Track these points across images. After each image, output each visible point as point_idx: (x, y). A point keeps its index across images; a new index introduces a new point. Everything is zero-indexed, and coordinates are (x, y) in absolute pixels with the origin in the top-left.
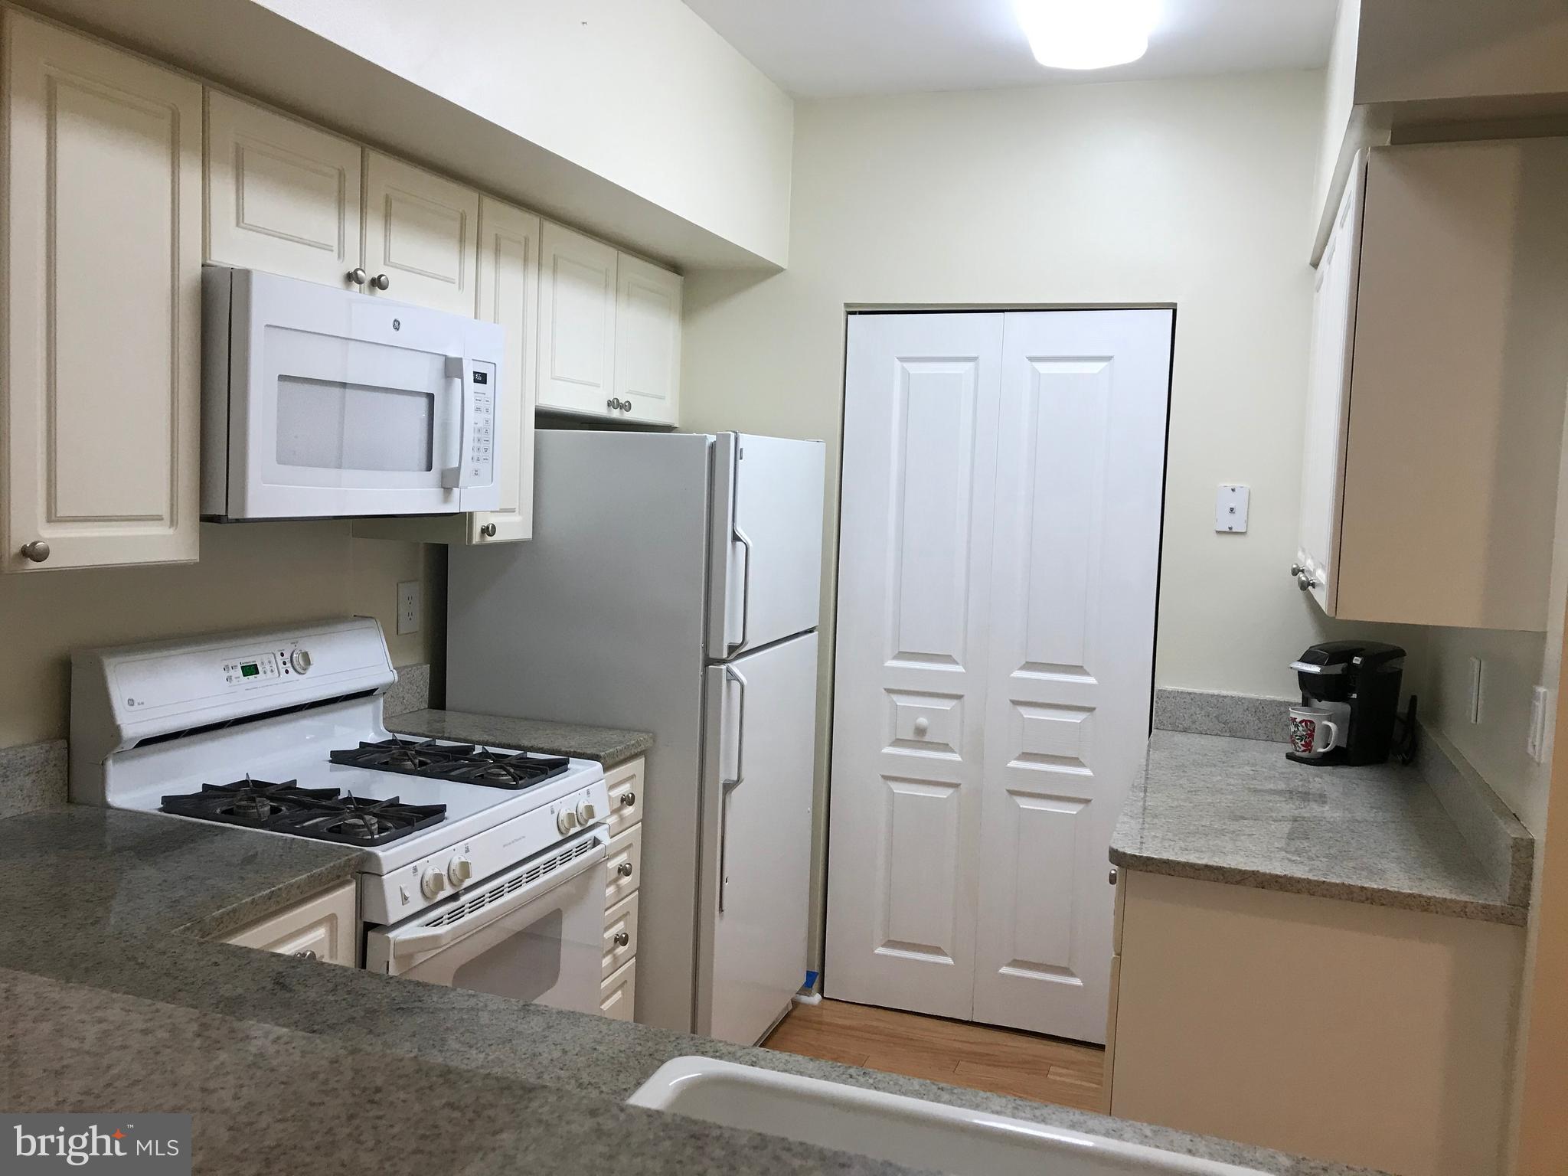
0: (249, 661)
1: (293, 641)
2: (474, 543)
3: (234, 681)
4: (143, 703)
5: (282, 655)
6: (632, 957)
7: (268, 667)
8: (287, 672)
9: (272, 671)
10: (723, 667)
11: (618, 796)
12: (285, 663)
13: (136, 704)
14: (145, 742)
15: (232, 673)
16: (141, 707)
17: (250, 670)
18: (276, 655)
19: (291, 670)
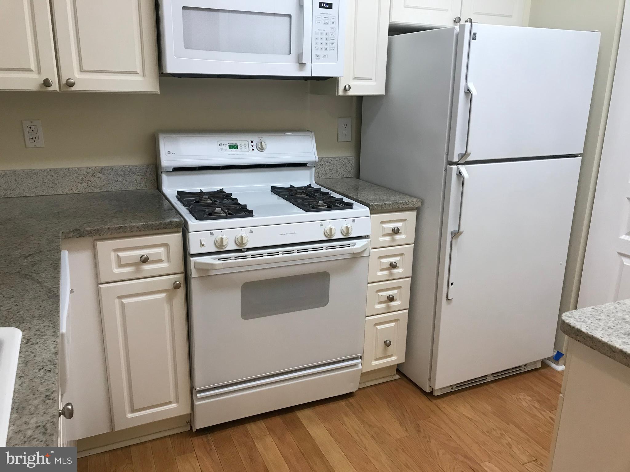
0: (234, 143)
1: (259, 137)
2: (339, 94)
3: (224, 150)
4: (174, 154)
5: (252, 142)
6: (407, 309)
7: (243, 147)
8: (253, 150)
9: (245, 149)
10: (454, 167)
11: (391, 227)
12: (252, 146)
13: (171, 153)
14: (177, 170)
15: (223, 147)
16: (174, 155)
17: (232, 147)
18: (249, 143)
19: (255, 149)
